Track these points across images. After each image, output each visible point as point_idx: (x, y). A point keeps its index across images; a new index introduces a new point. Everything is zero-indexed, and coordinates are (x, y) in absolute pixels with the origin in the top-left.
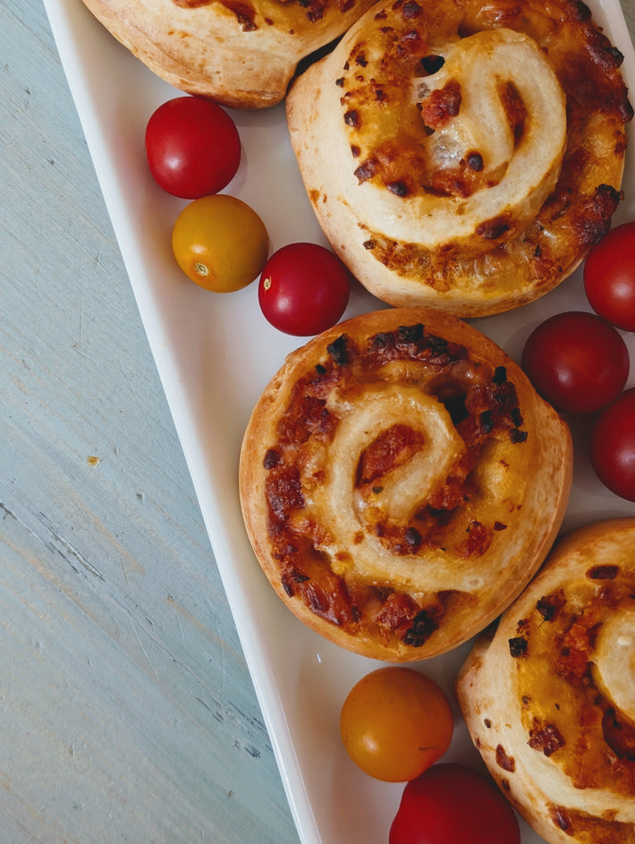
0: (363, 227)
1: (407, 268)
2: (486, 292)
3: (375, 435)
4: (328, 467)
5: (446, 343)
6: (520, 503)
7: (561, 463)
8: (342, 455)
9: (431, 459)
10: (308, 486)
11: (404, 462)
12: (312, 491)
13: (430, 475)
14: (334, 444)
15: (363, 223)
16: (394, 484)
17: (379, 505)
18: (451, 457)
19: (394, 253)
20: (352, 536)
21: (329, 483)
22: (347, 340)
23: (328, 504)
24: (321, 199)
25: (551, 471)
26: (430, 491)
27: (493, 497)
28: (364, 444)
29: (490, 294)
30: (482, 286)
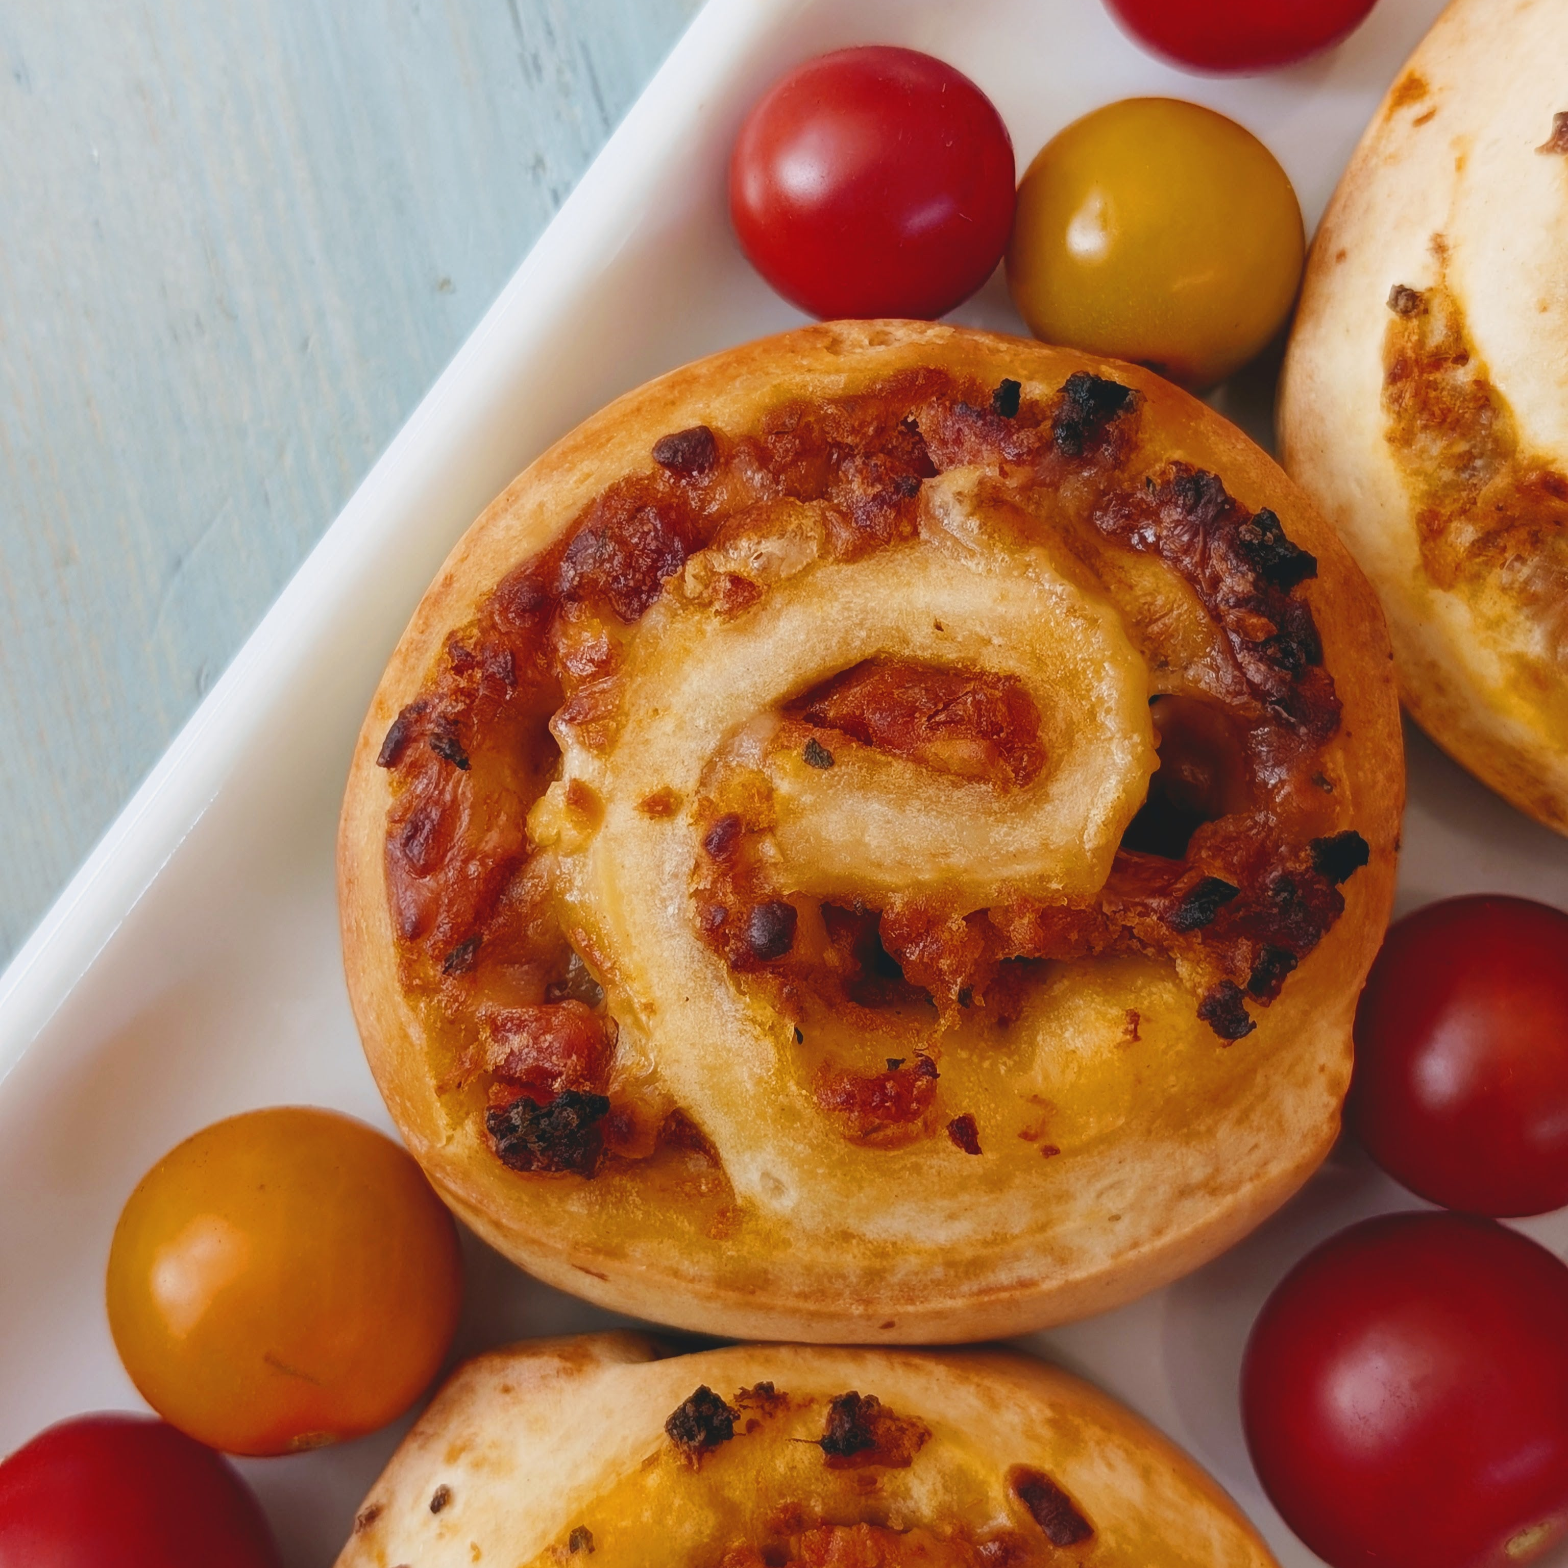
0: (1440, 248)
1: (1423, 440)
2: (1514, 684)
3: (950, 654)
4: (778, 601)
5: (1316, 656)
6: (1062, 1143)
7: (1235, 1187)
8: (834, 610)
9: (998, 833)
10: (691, 587)
11: (941, 769)
12: (687, 603)
13: (959, 860)
14: (847, 570)
15: (1449, 242)
16: (863, 787)
17: (784, 786)
18: (1043, 878)
19: (1437, 376)
20: (652, 785)
21: (741, 631)
22: (1130, 408)
23: (687, 667)
24: (1417, 109)
25: (1198, 1175)
26: (919, 886)
27: (1024, 1066)
28: (905, 641)
29: (1514, 700)
30: (1521, 662)
